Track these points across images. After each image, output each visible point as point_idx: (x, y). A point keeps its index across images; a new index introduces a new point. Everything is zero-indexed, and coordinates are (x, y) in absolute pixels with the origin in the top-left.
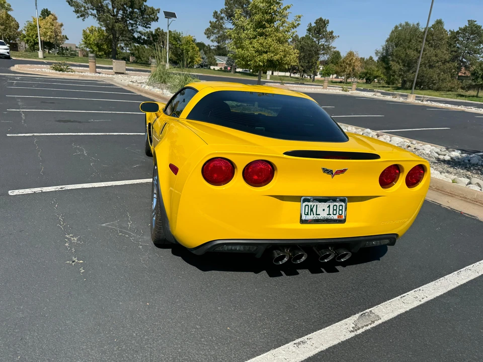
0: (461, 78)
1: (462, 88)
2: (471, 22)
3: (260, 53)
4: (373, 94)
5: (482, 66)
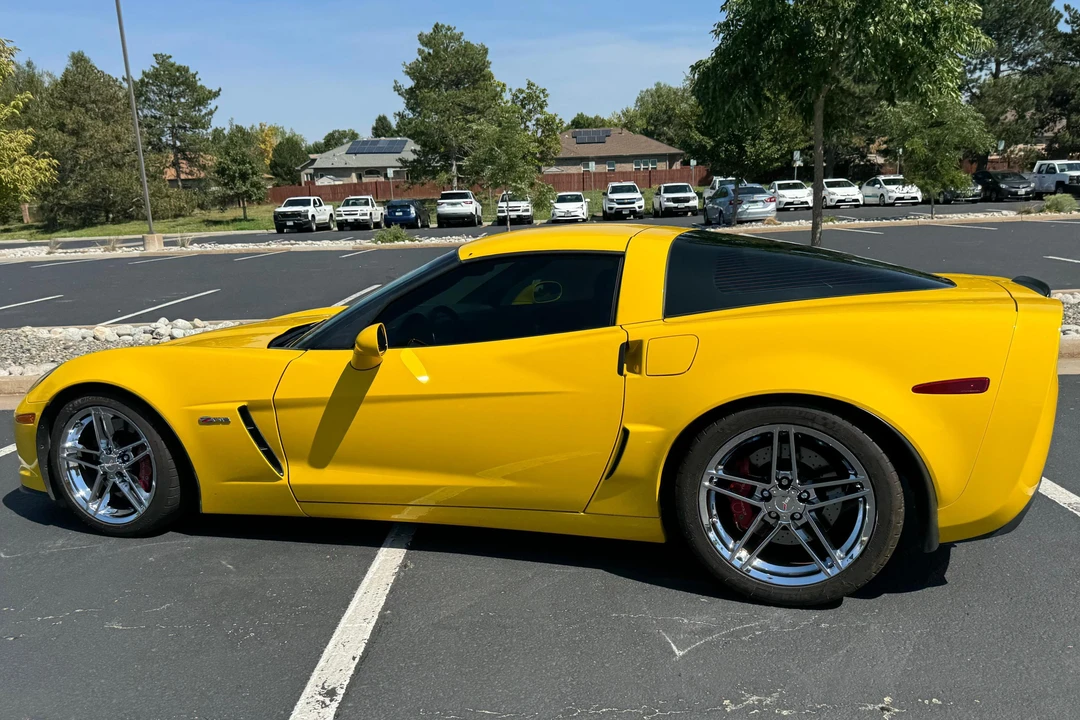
0: (188, 184)
2: (161, 59)
4: (46, 249)
5: (232, 153)
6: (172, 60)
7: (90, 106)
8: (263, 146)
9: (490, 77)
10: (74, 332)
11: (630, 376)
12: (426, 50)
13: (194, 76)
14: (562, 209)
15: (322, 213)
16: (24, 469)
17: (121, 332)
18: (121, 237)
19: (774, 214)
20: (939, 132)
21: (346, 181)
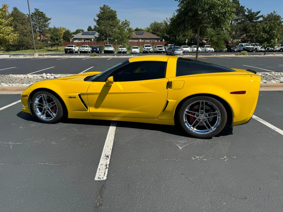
1: (46, 46)
2: (36, 10)
4: (9, 56)
5: (54, 34)
6: (39, 10)
7: (18, 21)
8: (61, 32)
9: (117, 18)
10: (22, 76)
11: (169, 89)
12: (102, 11)
13: (45, 14)
14: (134, 50)
15: (76, 49)
16: (24, 108)
17: (34, 76)
18: (28, 53)
19: (182, 53)
20: (219, 36)
21: (81, 41)
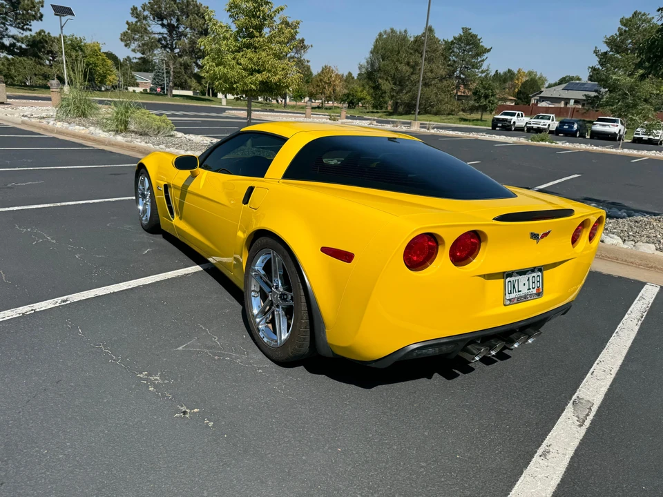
0: (461, 98)
1: (464, 110)
2: (465, 30)
3: (252, 72)
5: (484, 83)
6: (470, 31)
8: (517, 82)
11: (245, 205)
12: (624, 28)
13: (479, 40)
21: (557, 105)
